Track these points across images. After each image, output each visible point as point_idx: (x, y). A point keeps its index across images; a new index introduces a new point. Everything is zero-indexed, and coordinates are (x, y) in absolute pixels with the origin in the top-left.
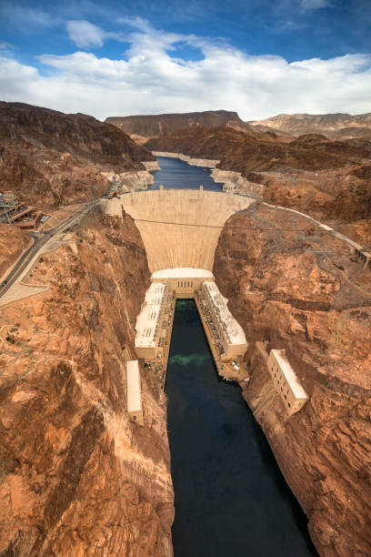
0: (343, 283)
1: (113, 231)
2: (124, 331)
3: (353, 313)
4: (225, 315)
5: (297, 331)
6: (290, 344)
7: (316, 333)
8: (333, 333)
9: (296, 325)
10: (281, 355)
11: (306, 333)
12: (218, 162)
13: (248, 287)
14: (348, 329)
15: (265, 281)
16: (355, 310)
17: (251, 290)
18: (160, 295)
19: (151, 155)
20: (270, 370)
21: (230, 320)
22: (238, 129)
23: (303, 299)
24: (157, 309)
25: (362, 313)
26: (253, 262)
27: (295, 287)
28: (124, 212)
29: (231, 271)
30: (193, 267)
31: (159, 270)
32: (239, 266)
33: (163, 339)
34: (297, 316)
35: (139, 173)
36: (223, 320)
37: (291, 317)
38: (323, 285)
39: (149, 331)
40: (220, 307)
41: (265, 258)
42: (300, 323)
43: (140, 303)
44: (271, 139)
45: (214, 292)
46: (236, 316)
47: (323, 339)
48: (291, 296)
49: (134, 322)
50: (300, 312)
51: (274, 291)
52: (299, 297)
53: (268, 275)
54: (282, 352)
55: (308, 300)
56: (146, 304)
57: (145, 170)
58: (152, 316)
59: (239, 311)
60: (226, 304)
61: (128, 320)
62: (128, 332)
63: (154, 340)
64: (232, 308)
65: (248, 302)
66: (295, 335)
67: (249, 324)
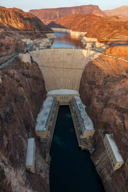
1: (26, 70)
4: (84, 114)
9: (119, 122)
10: (111, 137)
11: (124, 126)
12: (86, 33)
13: (96, 100)
18: (51, 103)
19: (51, 30)
20: (105, 145)
21: (86, 117)
22: (98, 15)
24: (48, 110)
26: (98, 87)
28: (32, 60)
29: (88, 91)
32: (92, 89)
33: (51, 126)
34: (120, 117)
35: (44, 40)
36: (83, 117)
39: (43, 122)
40: (81, 110)
41: (105, 84)
42: (121, 120)
43: (40, 108)
44: (116, 20)
45: (79, 102)
46: (89, 115)
48: (117, 105)
49: (36, 117)
50: (121, 114)
53: (106, 94)
54: (111, 135)
56: (43, 108)
57: (47, 38)
58: (46, 114)
59: (91, 112)
60: (84, 109)
61: (32, 116)
62: (32, 122)
63: (45, 127)
64: (87, 111)
65: (95, 108)
66: (118, 127)
67: (95, 120)
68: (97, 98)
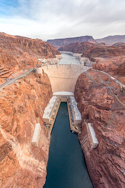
0: (116, 100)
1: (39, 79)
2: (39, 113)
3: (118, 112)
5: (97, 117)
6: (95, 122)
8: (110, 119)
9: (97, 115)
10: (91, 126)
11: (100, 118)
12: (82, 54)
13: (84, 99)
14: (115, 119)
15: (89, 98)
16: (119, 111)
17: (84, 100)
18: (55, 101)
20: (87, 131)
21: (77, 110)
23: (100, 105)
24: (52, 105)
26: (86, 90)
27: (98, 100)
29: (79, 93)
30: (68, 91)
31: (56, 92)
32: (82, 92)
34: (98, 111)
35: (54, 59)
36: (74, 110)
37: (96, 112)
38: (108, 100)
39: (48, 113)
40: (74, 106)
41: (90, 89)
42: (99, 114)
43: (47, 103)
45: (73, 100)
47: (106, 121)
48: (96, 104)
49: (44, 109)
51: (91, 101)
53: (90, 95)
54: (92, 124)
55: (102, 106)
56: (49, 104)
58: (51, 108)
59: (80, 108)
60: (76, 105)
61: (41, 109)
62: (41, 113)
63: (49, 116)
64: (78, 106)
65: (83, 105)
66: (96, 119)
67: (83, 112)
68: (85, 97)
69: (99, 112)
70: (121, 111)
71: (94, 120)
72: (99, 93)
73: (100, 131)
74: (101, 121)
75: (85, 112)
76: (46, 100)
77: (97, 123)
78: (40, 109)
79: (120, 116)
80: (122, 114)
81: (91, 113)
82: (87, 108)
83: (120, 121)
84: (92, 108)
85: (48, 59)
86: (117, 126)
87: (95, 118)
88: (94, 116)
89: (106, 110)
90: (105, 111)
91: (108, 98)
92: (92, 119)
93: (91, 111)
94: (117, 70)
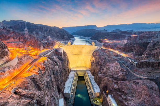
0: (129, 72)
1: (60, 56)
2: (60, 88)
3: (134, 82)
4: (93, 81)
5: (116, 88)
6: (114, 93)
7: (122, 89)
8: (128, 89)
9: (116, 86)
10: (112, 97)
11: (119, 89)
12: (91, 37)
13: (100, 73)
14: (133, 88)
15: (104, 71)
16: (134, 81)
17: (100, 74)
18: (73, 75)
19: (73, 36)
20: (108, 103)
21: (95, 83)
22: (96, 29)
24: (72, 80)
25: (137, 82)
26: (100, 65)
27: (114, 73)
28: (63, 51)
29: (94, 67)
32: (96, 66)
33: (73, 90)
34: (115, 83)
36: (92, 83)
37: (113, 83)
38: (123, 72)
39: (68, 88)
40: (91, 79)
41: (104, 64)
42: (117, 85)
43: (67, 78)
45: (90, 74)
46: (96, 82)
47: (125, 91)
48: (113, 76)
49: (64, 84)
50: (116, 81)
51: (107, 74)
52: (115, 76)
53: (105, 69)
54: (112, 96)
55: (118, 77)
56: (69, 78)
57: (71, 40)
58: (70, 82)
59: (97, 80)
60: (93, 78)
62: (62, 88)
63: (70, 91)
64: (95, 79)
65: (100, 78)
66: (116, 89)
67: (100, 85)
68: (100, 71)
69: (117, 83)
70: (137, 81)
71: (113, 91)
72: (113, 66)
73: (121, 102)
74: (120, 92)
75: (102, 84)
76: (66, 75)
77: (117, 94)
78: (62, 84)
79: (137, 85)
80: (138, 83)
81: (109, 85)
82: (104, 80)
83: (137, 89)
84: (109, 80)
85: (65, 41)
86: (136, 94)
87: (114, 89)
88: (113, 87)
89: (123, 80)
90: (122, 82)
91: (121, 71)
92: (111, 91)
93: (108, 83)
94: (123, 48)
